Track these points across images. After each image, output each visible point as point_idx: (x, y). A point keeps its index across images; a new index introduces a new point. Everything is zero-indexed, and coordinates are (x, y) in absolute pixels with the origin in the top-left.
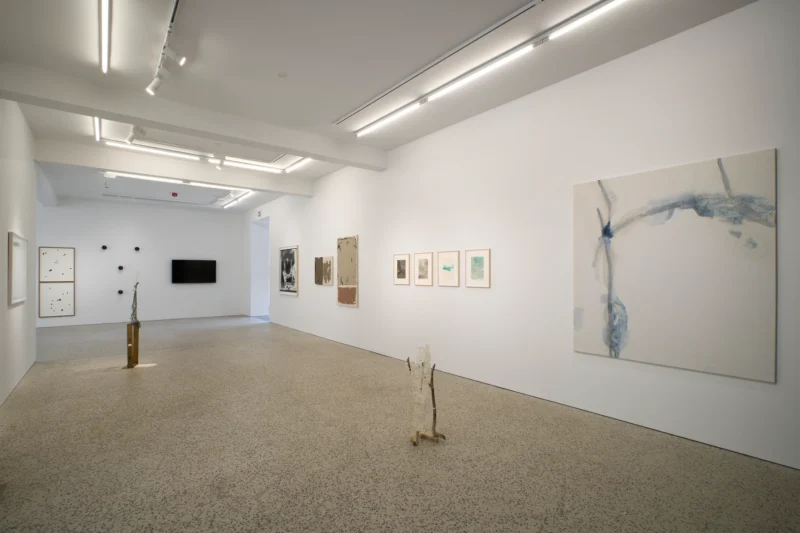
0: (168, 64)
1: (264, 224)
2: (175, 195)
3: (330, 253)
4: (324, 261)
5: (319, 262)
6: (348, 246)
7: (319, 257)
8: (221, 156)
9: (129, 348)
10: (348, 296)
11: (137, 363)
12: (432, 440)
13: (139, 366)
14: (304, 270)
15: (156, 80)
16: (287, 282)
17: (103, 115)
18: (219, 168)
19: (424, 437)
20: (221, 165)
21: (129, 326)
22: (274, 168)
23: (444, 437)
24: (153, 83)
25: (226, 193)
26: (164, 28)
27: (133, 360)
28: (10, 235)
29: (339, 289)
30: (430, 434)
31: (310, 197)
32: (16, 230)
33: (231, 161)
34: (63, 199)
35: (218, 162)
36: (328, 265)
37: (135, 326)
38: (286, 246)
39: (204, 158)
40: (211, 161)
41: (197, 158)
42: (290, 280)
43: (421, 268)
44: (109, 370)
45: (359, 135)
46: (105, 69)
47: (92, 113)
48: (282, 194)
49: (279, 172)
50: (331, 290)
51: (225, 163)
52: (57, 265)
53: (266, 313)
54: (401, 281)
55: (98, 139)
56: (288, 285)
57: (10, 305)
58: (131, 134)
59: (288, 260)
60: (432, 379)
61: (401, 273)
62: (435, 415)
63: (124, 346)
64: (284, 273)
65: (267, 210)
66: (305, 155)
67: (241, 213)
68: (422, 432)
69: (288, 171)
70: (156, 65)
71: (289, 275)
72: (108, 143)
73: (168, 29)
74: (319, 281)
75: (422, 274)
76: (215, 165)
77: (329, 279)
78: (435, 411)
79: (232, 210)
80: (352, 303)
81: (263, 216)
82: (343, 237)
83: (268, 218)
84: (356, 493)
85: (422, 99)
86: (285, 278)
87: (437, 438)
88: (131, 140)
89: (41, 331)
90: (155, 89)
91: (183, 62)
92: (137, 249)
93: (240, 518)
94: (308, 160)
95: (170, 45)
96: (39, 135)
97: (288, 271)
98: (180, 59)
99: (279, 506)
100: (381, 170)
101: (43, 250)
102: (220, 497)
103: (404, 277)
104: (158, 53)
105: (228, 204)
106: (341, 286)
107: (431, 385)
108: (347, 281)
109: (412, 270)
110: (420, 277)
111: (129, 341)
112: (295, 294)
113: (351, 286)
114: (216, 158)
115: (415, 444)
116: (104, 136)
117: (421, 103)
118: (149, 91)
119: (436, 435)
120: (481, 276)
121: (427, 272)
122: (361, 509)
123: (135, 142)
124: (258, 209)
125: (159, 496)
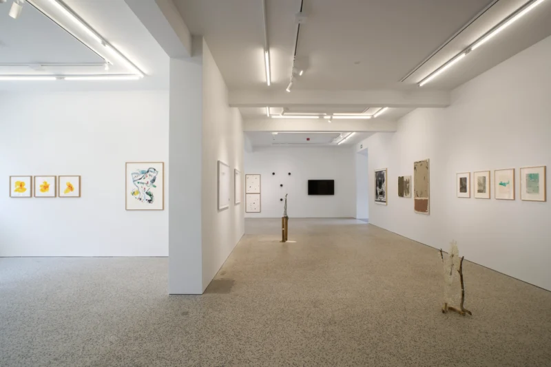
0: (295, 75)
1: (365, 153)
2: (308, 139)
3: (409, 173)
4: (405, 180)
5: (401, 180)
6: (422, 168)
7: (401, 176)
8: (330, 113)
9: (283, 231)
10: (422, 206)
11: (287, 240)
12: (459, 313)
13: (287, 241)
14: (391, 186)
15: (291, 84)
16: (380, 194)
17: (270, 106)
18: (329, 121)
19: (451, 309)
20: (331, 119)
21: (283, 218)
22: (366, 116)
23: (470, 313)
24: (289, 86)
25: (338, 135)
26: (292, 58)
27: (285, 238)
28: (235, 170)
29: (416, 200)
30: (459, 309)
31: (394, 132)
32: (237, 168)
33: (337, 116)
34: (255, 148)
35: (329, 117)
36: (408, 182)
37: (285, 219)
38: (380, 168)
39: (321, 117)
40: (325, 117)
41: (318, 117)
42: (382, 193)
43: (480, 184)
44: (273, 242)
45: (421, 85)
46: (269, 84)
47: (265, 106)
48: (373, 132)
49: (369, 117)
50: (409, 202)
51: (334, 117)
52: (253, 185)
53: (366, 216)
54: (463, 194)
55: (268, 116)
56: (380, 197)
57: (235, 204)
58: (283, 111)
59: (380, 179)
60: (461, 268)
61: (463, 188)
62: (463, 295)
63: (281, 230)
64: (378, 188)
65: (366, 143)
66: (383, 106)
67: (350, 146)
68: (450, 304)
69: (375, 116)
70: (290, 75)
71: (381, 190)
72: (273, 117)
73: (293, 59)
74: (401, 194)
75: (482, 188)
76: (327, 119)
77: (408, 192)
78: (463, 292)
79: (343, 146)
80: (425, 211)
81: (364, 148)
82: (418, 160)
83: (366, 149)
84: (388, 325)
85: (467, 49)
86: (378, 192)
87: (464, 313)
88: (283, 114)
89: (247, 219)
90: (290, 89)
91: (301, 73)
92: (290, 174)
93: (322, 317)
94: (386, 109)
95: (295, 67)
96: (245, 119)
97: (380, 187)
98: (300, 72)
99: (342, 318)
100: (446, 106)
101: (247, 176)
102: (315, 307)
103: (465, 191)
104: (291, 70)
105: (341, 141)
106: (417, 198)
107: (460, 271)
108: (421, 195)
109: (473, 185)
110: (479, 191)
111: (283, 227)
112: (385, 204)
113: (423, 198)
114: (328, 115)
115: (443, 312)
116: (271, 113)
117: (466, 53)
118: (288, 90)
119: (463, 310)
120: (536, 190)
121: (485, 188)
122: (388, 333)
123: (285, 114)
124: (360, 144)
125: (288, 299)
